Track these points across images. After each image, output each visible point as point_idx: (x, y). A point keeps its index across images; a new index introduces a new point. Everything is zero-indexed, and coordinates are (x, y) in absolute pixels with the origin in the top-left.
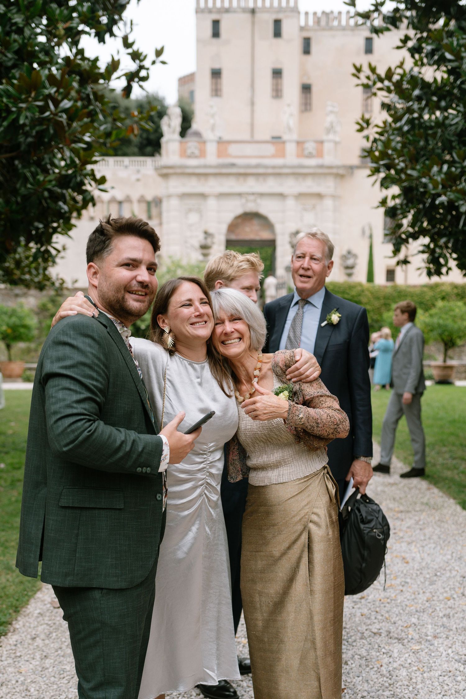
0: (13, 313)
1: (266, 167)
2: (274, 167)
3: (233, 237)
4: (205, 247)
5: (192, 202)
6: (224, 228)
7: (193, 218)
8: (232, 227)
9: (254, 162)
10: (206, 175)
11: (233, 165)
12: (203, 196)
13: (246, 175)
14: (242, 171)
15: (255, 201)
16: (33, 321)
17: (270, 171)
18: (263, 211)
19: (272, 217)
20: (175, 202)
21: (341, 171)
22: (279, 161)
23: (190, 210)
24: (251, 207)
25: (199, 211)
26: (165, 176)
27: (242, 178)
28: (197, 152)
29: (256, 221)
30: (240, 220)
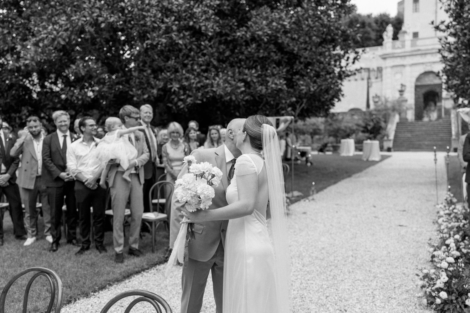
0: (314, 124)
3: (419, 84)
4: (401, 92)
5: (399, 69)
7: (398, 76)
8: (418, 79)
9: (430, 47)
10: (405, 56)
11: (419, 50)
12: (403, 66)
13: (426, 54)
14: (424, 52)
15: (431, 66)
16: (322, 127)
20: (389, 70)
23: (397, 73)
24: (428, 69)
25: (401, 73)
26: (385, 59)
27: (423, 56)
28: (400, 46)
29: (431, 76)
30: (423, 76)
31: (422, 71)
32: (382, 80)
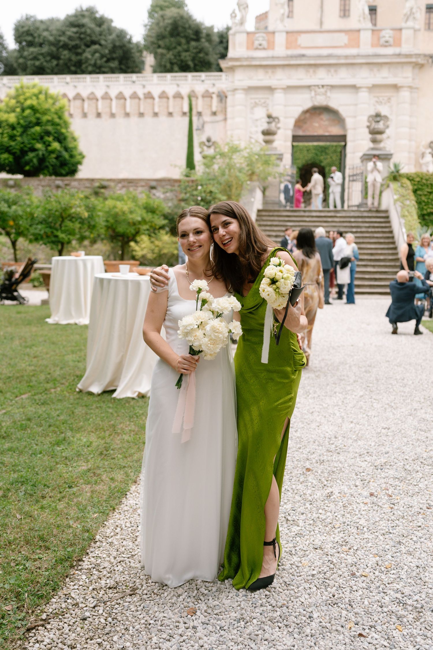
1: (338, 57)
2: (346, 57)
3: (300, 133)
4: (267, 133)
5: (260, 96)
6: (291, 123)
7: (259, 113)
8: (299, 123)
9: (325, 52)
10: (274, 67)
11: (303, 56)
12: (270, 89)
13: (316, 66)
14: (312, 62)
15: (325, 94)
17: (343, 61)
18: (333, 104)
19: (343, 111)
20: (240, 96)
21: (420, 61)
22: (353, 51)
23: (256, 105)
24: (320, 101)
25: (265, 105)
27: (311, 70)
28: (265, 44)
29: (325, 117)
30: (308, 115)
31: (308, 105)
32: (225, 119)
